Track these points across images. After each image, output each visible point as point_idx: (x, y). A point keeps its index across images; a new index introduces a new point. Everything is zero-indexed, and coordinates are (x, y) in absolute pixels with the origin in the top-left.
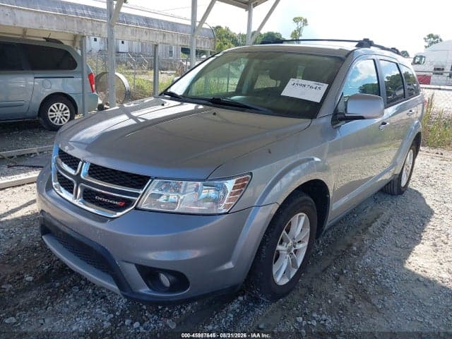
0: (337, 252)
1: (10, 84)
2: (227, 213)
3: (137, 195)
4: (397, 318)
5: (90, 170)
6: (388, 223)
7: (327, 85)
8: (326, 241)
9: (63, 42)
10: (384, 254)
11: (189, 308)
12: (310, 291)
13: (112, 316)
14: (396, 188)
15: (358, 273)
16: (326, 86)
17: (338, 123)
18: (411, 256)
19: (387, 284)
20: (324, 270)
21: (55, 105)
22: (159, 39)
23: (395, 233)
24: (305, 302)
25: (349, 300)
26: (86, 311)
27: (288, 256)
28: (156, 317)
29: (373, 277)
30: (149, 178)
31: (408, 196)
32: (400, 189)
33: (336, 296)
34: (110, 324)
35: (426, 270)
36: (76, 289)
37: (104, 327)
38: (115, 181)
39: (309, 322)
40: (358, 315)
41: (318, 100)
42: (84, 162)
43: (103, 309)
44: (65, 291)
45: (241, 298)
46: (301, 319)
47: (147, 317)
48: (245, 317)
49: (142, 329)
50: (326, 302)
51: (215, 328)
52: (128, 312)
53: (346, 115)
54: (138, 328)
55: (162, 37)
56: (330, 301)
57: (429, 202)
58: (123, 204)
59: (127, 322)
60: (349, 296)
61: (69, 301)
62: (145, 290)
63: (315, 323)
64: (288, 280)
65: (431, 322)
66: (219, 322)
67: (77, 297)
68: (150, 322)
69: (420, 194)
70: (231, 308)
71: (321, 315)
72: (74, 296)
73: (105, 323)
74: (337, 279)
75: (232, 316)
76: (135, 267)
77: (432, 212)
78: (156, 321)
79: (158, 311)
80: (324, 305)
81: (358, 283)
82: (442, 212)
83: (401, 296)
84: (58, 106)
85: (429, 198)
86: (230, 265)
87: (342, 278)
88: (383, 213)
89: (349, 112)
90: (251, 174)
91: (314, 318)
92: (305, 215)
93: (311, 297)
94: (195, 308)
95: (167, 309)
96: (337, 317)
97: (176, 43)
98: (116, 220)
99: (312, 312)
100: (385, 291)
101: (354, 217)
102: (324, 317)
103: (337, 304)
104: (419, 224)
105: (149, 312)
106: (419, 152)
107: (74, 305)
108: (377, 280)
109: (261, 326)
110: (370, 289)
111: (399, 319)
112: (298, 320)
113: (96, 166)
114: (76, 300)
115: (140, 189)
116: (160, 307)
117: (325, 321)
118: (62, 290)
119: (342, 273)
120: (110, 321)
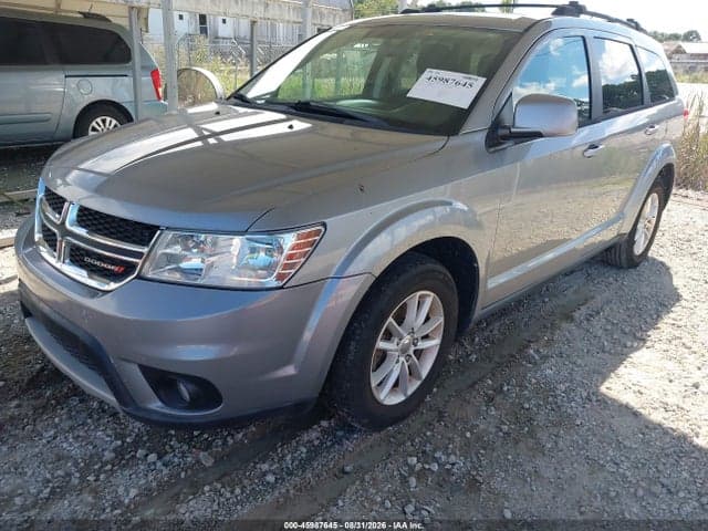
0: (501, 357)
1: (33, 88)
2: (282, 288)
3: (139, 255)
4: (572, 464)
5: (78, 216)
6: (598, 313)
7: (484, 79)
8: (487, 340)
9: (110, 18)
10: (579, 361)
11: (240, 436)
12: (441, 416)
13: (119, 443)
14: (624, 257)
15: (526, 392)
16: (482, 81)
17: (501, 144)
18: (622, 366)
19: (569, 410)
20: (472, 386)
21: (99, 120)
22: (259, 12)
23: (606, 330)
24: (428, 433)
25: (501, 434)
26: (81, 434)
27: (402, 359)
28: (185, 447)
29: (550, 399)
30: (158, 228)
31: (647, 272)
32: (632, 260)
33: (482, 427)
34: (113, 455)
35: (643, 390)
36: (74, 401)
37: (104, 459)
38: (112, 233)
39: (427, 467)
40: (510, 457)
41: (465, 105)
42: (71, 203)
43: (110, 432)
44: (58, 403)
45: (324, 424)
46: (415, 459)
47: (171, 447)
48: (324, 454)
49: (159, 464)
50: (463, 435)
51: (273, 468)
52: (145, 439)
53: (513, 130)
54: (154, 463)
55: (262, 8)
56: (468, 435)
57: (677, 282)
58: (122, 269)
59: (141, 453)
60: (503, 427)
61: (61, 417)
62: (156, 405)
63: (435, 467)
64: (402, 398)
65: (628, 474)
66: (282, 458)
67: (73, 413)
68: (175, 455)
69: (668, 269)
70: (305, 438)
71: (448, 455)
72: (70, 410)
73: (106, 453)
74: (491, 399)
75: (304, 450)
76: (138, 370)
77: (678, 298)
78: (183, 453)
79: (192, 438)
80: (458, 439)
81: (523, 408)
82: (697, 298)
83: (589, 430)
84: (104, 121)
85: (681, 274)
86: (290, 370)
87: (498, 399)
88: (593, 298)
89: (517, 124)
90: (324, 225)
91: (436, 460)
92: (432, 294)
93: (439, 427)
94: (249, 435)
95: (206, 436)
96: (475, 459)
97: (287, 18)
98: (110, 294)
99: (435, 451)
100: (564, 421)
101: (544, 302)
102: (453, 458)
103: (479, 438)
104: (651, 315)
105: (177, 440)
106: (672, 197)
107: (66, 425)
108: (556, 403)
109: (348, 469)
110: (541, 419)
111: (575, 465)
112: (409, 461)
113: (86, 209)
114: (70, 418)
115: (143, 245)
116: (196, 433)
117: (453, 464)
118: (53, 402)
119: (501, 391)
120: (115, 450)
